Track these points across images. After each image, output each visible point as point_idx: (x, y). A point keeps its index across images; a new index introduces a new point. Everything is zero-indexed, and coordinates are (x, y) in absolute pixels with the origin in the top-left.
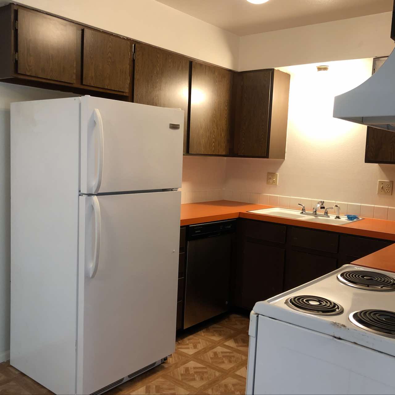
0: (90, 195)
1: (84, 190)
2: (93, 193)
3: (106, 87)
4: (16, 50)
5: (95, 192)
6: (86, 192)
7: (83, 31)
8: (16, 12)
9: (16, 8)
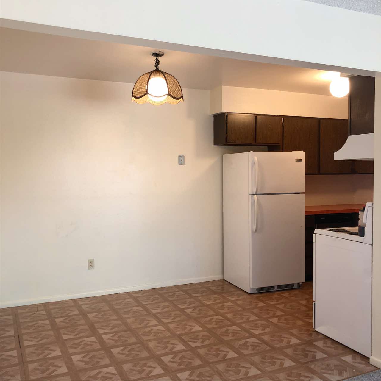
0: (253, 195)
1: (250, 193)
2: (254, 194)
3: (268, 143)
4: (227, 133)
5: (255, 193)
6: (251, 193)
7: (256, 117)
8: (227, 116)
9: (226, 114)
